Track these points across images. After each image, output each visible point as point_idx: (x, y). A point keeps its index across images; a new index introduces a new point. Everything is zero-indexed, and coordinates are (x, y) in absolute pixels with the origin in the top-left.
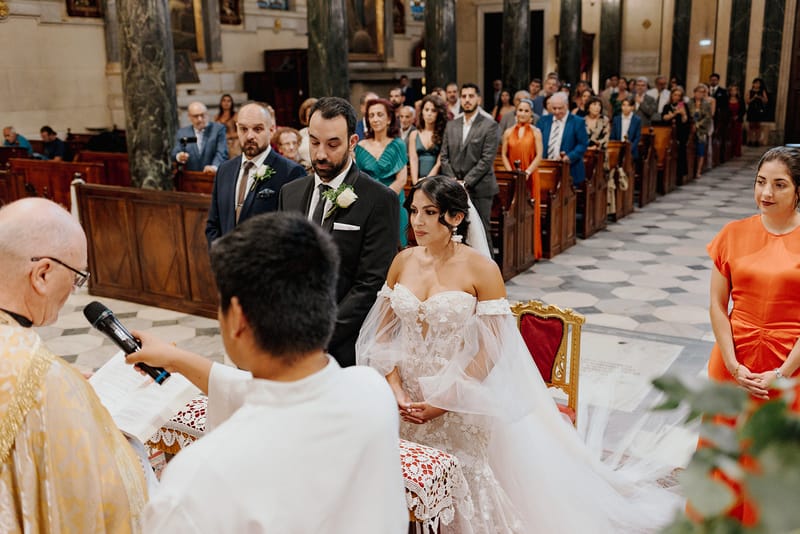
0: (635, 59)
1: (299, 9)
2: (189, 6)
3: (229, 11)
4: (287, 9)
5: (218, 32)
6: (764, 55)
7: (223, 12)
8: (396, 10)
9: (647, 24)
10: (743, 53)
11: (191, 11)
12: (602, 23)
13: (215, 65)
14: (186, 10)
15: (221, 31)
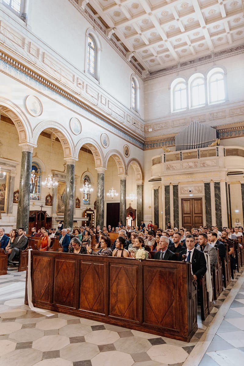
0: (147, 217)
1: (42, 200)
2: (3, 198)
3: (17, 199)
4: (38, 200)
5: (12, 205)
6: (174, 216)
7: (14, 200)
8: (77, 201)
9: (150, 207)
10: (169, 215)
11: (4, 199)
12: (137, 206)
13: (9, 214)
14: (2, 199)
15: (13, 205)
